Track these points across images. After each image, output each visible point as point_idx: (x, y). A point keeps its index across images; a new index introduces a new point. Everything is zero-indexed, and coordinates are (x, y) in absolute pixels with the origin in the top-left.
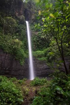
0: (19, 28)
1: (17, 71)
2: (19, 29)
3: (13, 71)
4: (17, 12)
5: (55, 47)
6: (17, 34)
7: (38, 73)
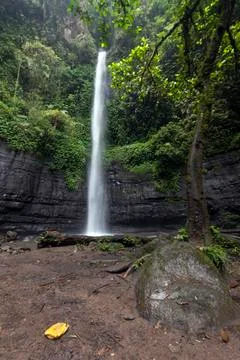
0: (75, 77)
1: (53, 204)
2: (75, 82)
3: (40, 205)
4: (67, 27)
5: (186, 122)
6: (71, 97)
7: (123, 214)
